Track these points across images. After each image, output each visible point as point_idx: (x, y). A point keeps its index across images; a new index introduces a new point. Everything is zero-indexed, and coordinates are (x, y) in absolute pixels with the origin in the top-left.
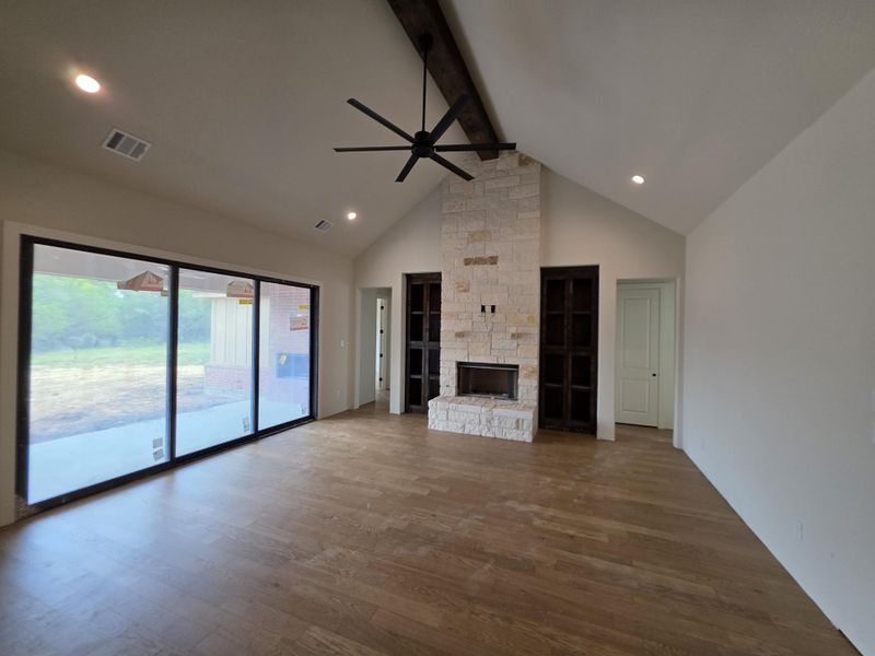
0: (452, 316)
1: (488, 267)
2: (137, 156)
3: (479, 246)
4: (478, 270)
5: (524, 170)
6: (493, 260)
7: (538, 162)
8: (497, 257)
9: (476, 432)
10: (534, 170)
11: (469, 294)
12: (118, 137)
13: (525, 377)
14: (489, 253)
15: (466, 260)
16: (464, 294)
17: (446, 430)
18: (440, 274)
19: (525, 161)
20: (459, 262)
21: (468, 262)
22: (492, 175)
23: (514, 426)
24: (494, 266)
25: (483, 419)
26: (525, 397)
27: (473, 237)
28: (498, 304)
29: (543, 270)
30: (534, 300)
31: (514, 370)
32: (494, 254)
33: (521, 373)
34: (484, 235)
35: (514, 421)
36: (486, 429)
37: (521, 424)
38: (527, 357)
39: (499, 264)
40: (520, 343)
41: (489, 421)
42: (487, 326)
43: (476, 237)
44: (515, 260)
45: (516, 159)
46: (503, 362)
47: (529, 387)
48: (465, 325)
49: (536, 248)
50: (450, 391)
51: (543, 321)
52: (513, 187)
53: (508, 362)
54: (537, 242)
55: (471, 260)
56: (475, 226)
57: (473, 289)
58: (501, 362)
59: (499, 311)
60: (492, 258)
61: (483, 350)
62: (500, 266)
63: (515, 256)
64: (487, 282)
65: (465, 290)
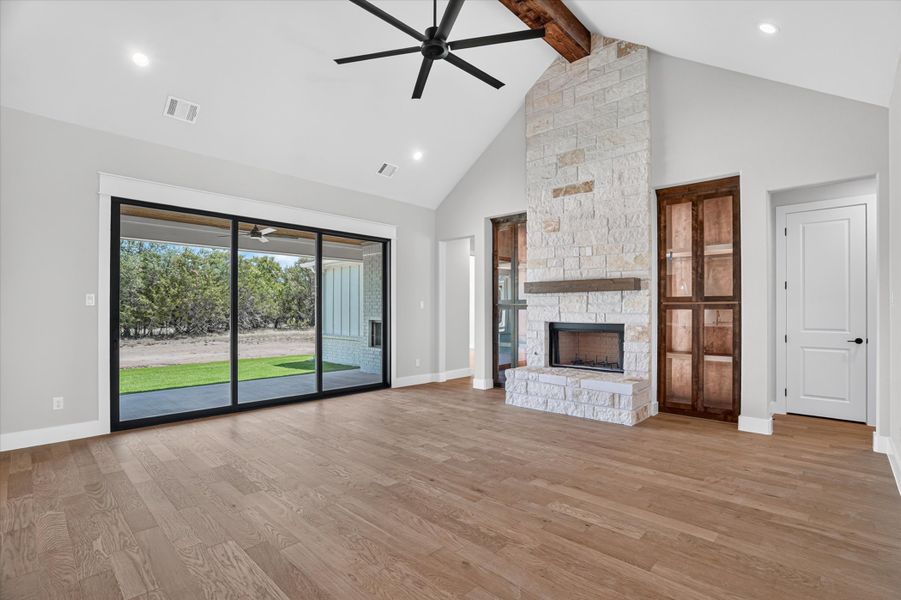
0: (539, 264)
1: (581, 196)
2: (192, 120)
3: (571, 170)
4: (570, 201)
5: (625, 61)
6: (588, 186)
7: (643, 47)
8: (592, 182)
9: (559, 410)
10: (638, 59)
11: (559, 234)
12: (173, 103)
13: (632, 340)
14: (583, 178)
15: (555, 191)
16: (553, 235)
17: (525, 406)
18: (524, 214)
19: (625, 49)
20: (546, 194)
21: (557, 193)
22: (585, 77)
23: (608, 403)
24: (589, 194)
25: (569, 393)
26: (632, 367)
27: (562, 161)
28: (595, 243)
29: (659, 193)
30: (643, 234)
31: (618, 330)
32: (589, 178)
33: (628, 335)
34: (576, 156)
35: (608, 396)
36: (573, 407)
37: (617, 400)
38: (636, 313)
39: (595, 191)
40: (625, 293)
41: (577, 396)
42: (581, 274)
43: (568, 160)
44: (616, 183)
45: (613, 50)
46: (603, 322)
47: (640, 354)
48: (554, 275)
49: (644, 162)
50: (539, 360)
51: (662, 263)
52: (611, 87)
53: (609, 321)
54: (645, 154)
55: (561, 189)
56: (565, 146)
57: (565, 227)
58: (601, 321)
59: (597, 253)
60: (587, 183)
61: (578, 306)
62: (597, 193)
63: (616, 177)
64: (582, 216)
65: (555, 230)
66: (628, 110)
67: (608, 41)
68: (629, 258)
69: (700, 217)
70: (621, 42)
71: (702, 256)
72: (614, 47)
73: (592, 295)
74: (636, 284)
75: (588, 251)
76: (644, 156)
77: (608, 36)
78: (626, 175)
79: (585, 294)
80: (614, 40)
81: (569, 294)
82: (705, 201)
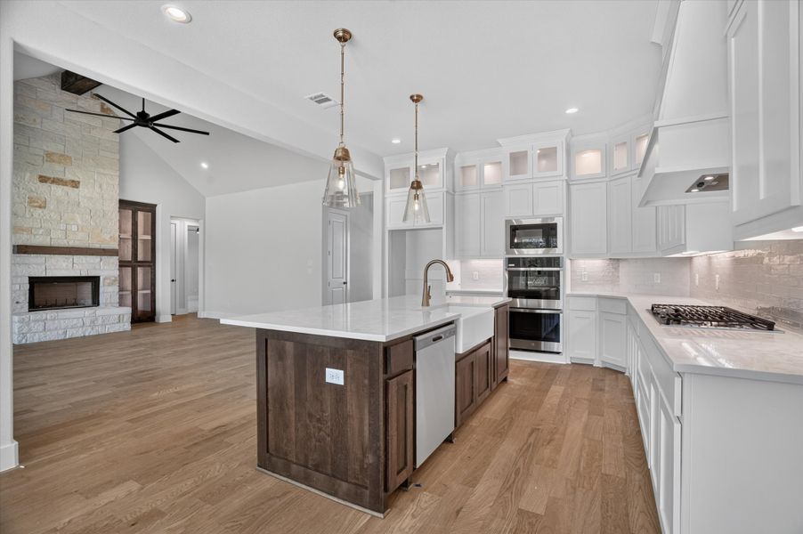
1: (68, 189)
3: (58, 167)
4: (58, 189)
5: (107, 117)
6: (75, 184)
8: (78, 182)
11: (46, 211)
14: (69, 177)
15: (41, 177)
16: (40, 211)
20: (33, 177)
21: (43, 179)
23: (117, 321)
24: (75, 189)
27: (49, 157)
28: (79, 222)
31: (95, 281)
32: (75, 178)
33: (101, 283)
34: (64, 158)
35: (117, 317)
36: (90, 329)
37: (122, 318)
38: (107, 269)
39: (81, 189)
40: (103, 257)
41: (93, 322)
42: (67, 242)
43: (55, 158)
46: (86, 275)
47: (113, 293)
48: (41, 240)
49: (117, 183)
50: (25, 307)
52: (95, 127)
53: (90, 275)
54: (117, 179)
55: (49, 178)
56: (55, 148)
57: (52, 207)
58: (84, 274)
59: (82, 231)
60: (73, 181)
61: (64, 265)
62: (82, 191)
63: (97, 185)
64: (69, 202)
65: (40, 207)
68: (107, 237)
69: (136, 219)
71: (137, 239)
72: (99, 103)
73: (77, 257)
75: (74, 228)
79: (71, 257)
81: (56, 256)
82: (139, 212)
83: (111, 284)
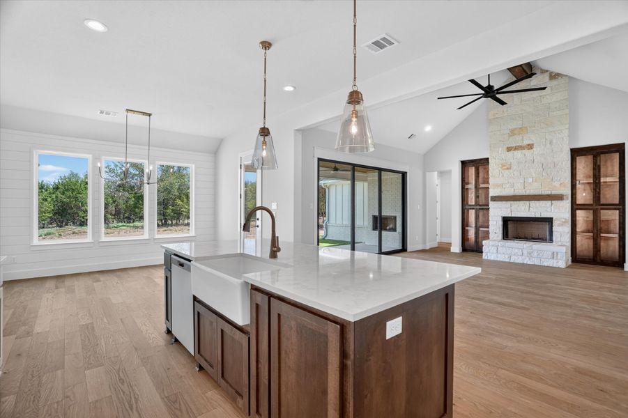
0: (498, 186)
1: (526, 151)
3: (518, 138)
4: (518, 154)
5: (555, 82)
6: (530, 147)
7: (566, 76)
8: (533, 145)
9: (519, 261)
10: (563, 82)
11: (511, 171)
13: (559, 225)
14: (526, 142)
16: (507, 171)
17: (496, 259)
18: (487, 159)
19: (554, 76)
20: (502, 150)
21: (509, 149)
23: (550, 257)
24: (531, 151)
25: (525, 252)
26: (559, 239)
27: (513, 132)
28: (534, 175)
29: (572, 150)
30: (565, 172)
31: (549, 221)
32: (530, 142)
33: (555, 223)
34: (522, 130)
35: (550, 253)
37: (555, 255)
38: (560, 212)
39: (534, 149)
40: (554, 202)
41: (530, 254)
42: (525, 191)
43: (516, 132)
44: (548, 145)
45: (547, 76)
46: (539, 216)
47: (562, 232)
48: (508, 192)
49: (566, 135)
50: (498, 236)
51: (573, 187)
52: (545, 95)
53: (542, 216)
54: (567, 131)
55: (512, 147)
56: (516, 124)
57: (514, 167)
58: (538, 216)
59: (536, 181)
60: (529, 145)
61: (523, 208)
62: (536, 150)
63: (548, 142)
64: (526, 162)
65: (508, 169)
66: (556, 108)
67: (543, 71)
68: (557, 184)
69: (598, 163)
70: (552, 73)
71: (600, 182)
72: (548, 74)
73: (532, 203)
74: (559, 197)
75: (530, 180)
76: (566, 133)
77: (543, 68)
78: (554, 141)
79: (528, 202)
80: (547, 71)
81: (518, 202)
82: (601, 155)
83: (562, 224)
